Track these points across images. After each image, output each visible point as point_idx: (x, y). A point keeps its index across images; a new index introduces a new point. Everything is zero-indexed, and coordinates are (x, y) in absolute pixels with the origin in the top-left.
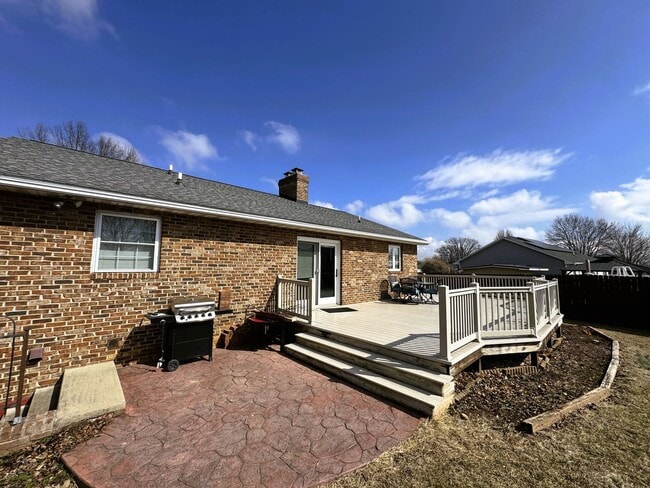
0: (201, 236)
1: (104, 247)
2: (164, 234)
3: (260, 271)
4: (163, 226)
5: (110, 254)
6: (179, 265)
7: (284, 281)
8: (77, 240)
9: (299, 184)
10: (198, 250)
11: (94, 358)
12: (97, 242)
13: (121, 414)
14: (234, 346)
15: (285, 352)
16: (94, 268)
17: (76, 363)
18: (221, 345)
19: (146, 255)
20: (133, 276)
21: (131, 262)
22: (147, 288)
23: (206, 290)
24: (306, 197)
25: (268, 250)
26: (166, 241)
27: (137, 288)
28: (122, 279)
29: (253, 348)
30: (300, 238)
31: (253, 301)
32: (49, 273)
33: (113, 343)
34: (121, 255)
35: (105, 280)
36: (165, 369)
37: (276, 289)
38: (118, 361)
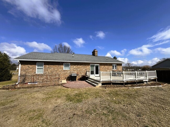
0: (75, 65)
1: (64, 67)
2: (70, 65)
3: (84, 70)
4: (70, 64)
5: (65, 68)
6: (72, 69)
7: (88, 71)
8: (62, 66)
9: (95, 52)
10: (75, 67)
11: (64, 79)
12: (64, 66)
13: (66, 83)
14: (80, 80)
15: (86, 81)
16: (64, 69)
17: (63, 80)
18: (78, 80)
19: (69, 68)
20: (67, 70)
21: (67, 69)
22: (69, 72)
23: (76, 72)
24: (97, 55)
25: (85, 66)
26: (71, 66)
27: (68, 72)
28: (66, 70)
29: (82, 81)
30: (90, 64)
31: (83, 74)
32: (60, 70)
33: (66, 78)
34: (66, 68)
35: (65, 71)
36: (71, 81)
37: (86, 72)
38: (66, 80)
